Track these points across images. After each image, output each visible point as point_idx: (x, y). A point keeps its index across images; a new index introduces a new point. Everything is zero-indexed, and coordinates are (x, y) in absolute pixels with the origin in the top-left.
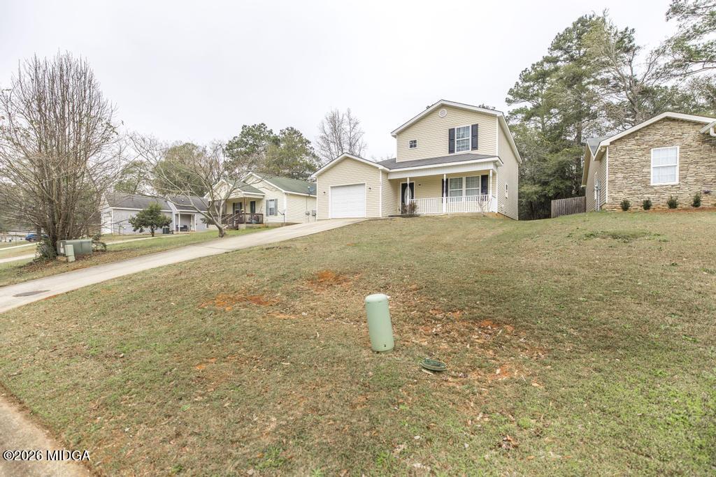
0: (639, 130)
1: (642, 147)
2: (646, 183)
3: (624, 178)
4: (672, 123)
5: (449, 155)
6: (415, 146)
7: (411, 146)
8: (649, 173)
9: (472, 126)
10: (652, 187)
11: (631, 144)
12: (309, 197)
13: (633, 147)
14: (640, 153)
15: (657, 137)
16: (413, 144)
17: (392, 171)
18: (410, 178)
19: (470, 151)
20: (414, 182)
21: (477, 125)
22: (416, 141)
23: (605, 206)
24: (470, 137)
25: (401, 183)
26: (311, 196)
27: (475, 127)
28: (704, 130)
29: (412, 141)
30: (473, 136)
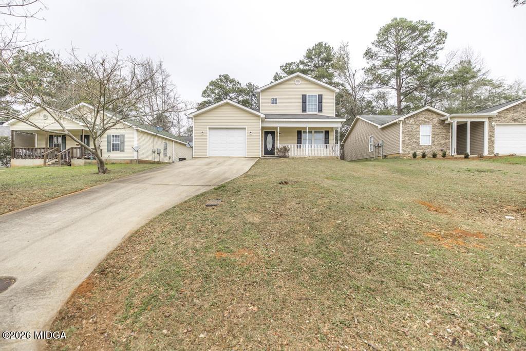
0: (416, 114)
1: (417, 123)
2: (418, 143)
3: (409, 140)
4: (429, 112)
5: (302, 113)
6: (276, 103)
7: (273, 103)
8: (419, 138)
9: (319, 95)
10: (421, 146)
11: (412, 121)
12: (156, 136)
13: (413, 123)
14: (416, 127)
15: (423, 119)
16: (274, 101)
17: (266, 120)
18: (280, 127)
19: (317, 113)
20: (275, 131)
21: (322, 95)
22: (276, 99)
23: (398, 155)
24: (317, 103)
25: (264, 131)
26: (157, 135)
27: (320, 97)
28: (442, 118)
29: (273, 99)
30: (319, 102)
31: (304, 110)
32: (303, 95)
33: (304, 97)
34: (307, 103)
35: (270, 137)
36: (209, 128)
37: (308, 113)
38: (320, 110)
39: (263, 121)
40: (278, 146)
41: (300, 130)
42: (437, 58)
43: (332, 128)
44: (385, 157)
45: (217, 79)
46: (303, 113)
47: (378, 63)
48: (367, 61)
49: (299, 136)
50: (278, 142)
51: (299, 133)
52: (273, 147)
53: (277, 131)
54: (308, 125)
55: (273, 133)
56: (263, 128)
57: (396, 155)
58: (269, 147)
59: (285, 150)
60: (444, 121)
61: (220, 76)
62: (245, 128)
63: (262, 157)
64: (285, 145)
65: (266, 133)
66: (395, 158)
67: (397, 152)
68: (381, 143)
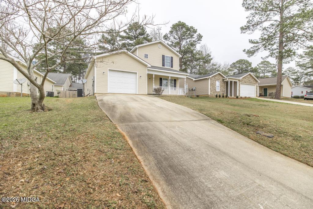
0: (215, 75)
1: (215, 80)
2: (215, 90)
3: (212, 88)
4: (219, 75)
6: (147, 57)
7: (145, 57)
8: (216, 87)
11: (213, 78)
15: (217, 78)
19: (170, 68)
21: (172, 57)
23: (207, 96)
24: (170, 62)
27: (172, 58)
28: (224, 78)
29: (146, 54)
30: (171, 62)
31: (163, 65)
32: (163, 55)
33: (163, 56)
34: (165, 61)
36: (109, 70)
37: (165, 67)
38: (172, 67)
40: (154, 87)
41: (161, 77)
43: (177, 78)
44: (198, 96)
46: (163, 67)
49: (161, 81)
50: (154, 84)
51: (161, 79)
54: (170, 75)
57: (206, 96)
60: (224, 80)
62: (136, 73)
66: (206, 97)
67: (207, 94)
68: (195, 88)
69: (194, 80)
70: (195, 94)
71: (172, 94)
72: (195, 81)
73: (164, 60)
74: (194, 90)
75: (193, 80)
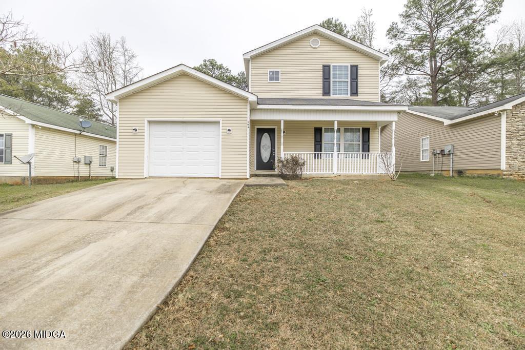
5: (323, 97)
6: (277, 79)
7: (271, 79)
9: (352, 66)
16: (275, 76)
17: (259, 107)
18: (285, 121)
19: (349, 96)
20: (276, 127)
21: (357, 67)
22: (277, 73)
23: (494, 172)
24: (349, 80)
25: (256, 127)
26: (83, 133)
27: (355, 69)
29: (272, 72)
30: (352, 79)
31: (326, 92)
32: (324, 66)
33: (326, 69)
34: (332, 80)
35: (266, 140)
36: (150, 122)
37: (332, 96)
38: (355, 92)
39: (253, 110)
40: (282, 156)
41: (318, 126)
42: (482, 36)
43: (375, 124)
44: (460, 173)
45: (201, 65)
46: (325, 97)
47: (404, 43)
48: (390, 40)
49: (318, 136)
50: (282, 147)
51: (318, 132)
52: (272, 157)
53: (279, 128)
54: (336, 118)
55: (271, 132)
56: (253, 123)
57: (490, 172)
58: (266, 156)
59: (295, 163)
61: (205, 61)
62: (218, 123)
63: (252, 176)
64: (295, 153)
65: (261, 132)
66: (491, 177)
67: (492, 166)
68: (450, 148)
69: (447, 122)
70: (451, 165)
71: (344, 173)
72: (452, 126)
73: (329, 78)
74: (449, 155)
75: (443, 123)
